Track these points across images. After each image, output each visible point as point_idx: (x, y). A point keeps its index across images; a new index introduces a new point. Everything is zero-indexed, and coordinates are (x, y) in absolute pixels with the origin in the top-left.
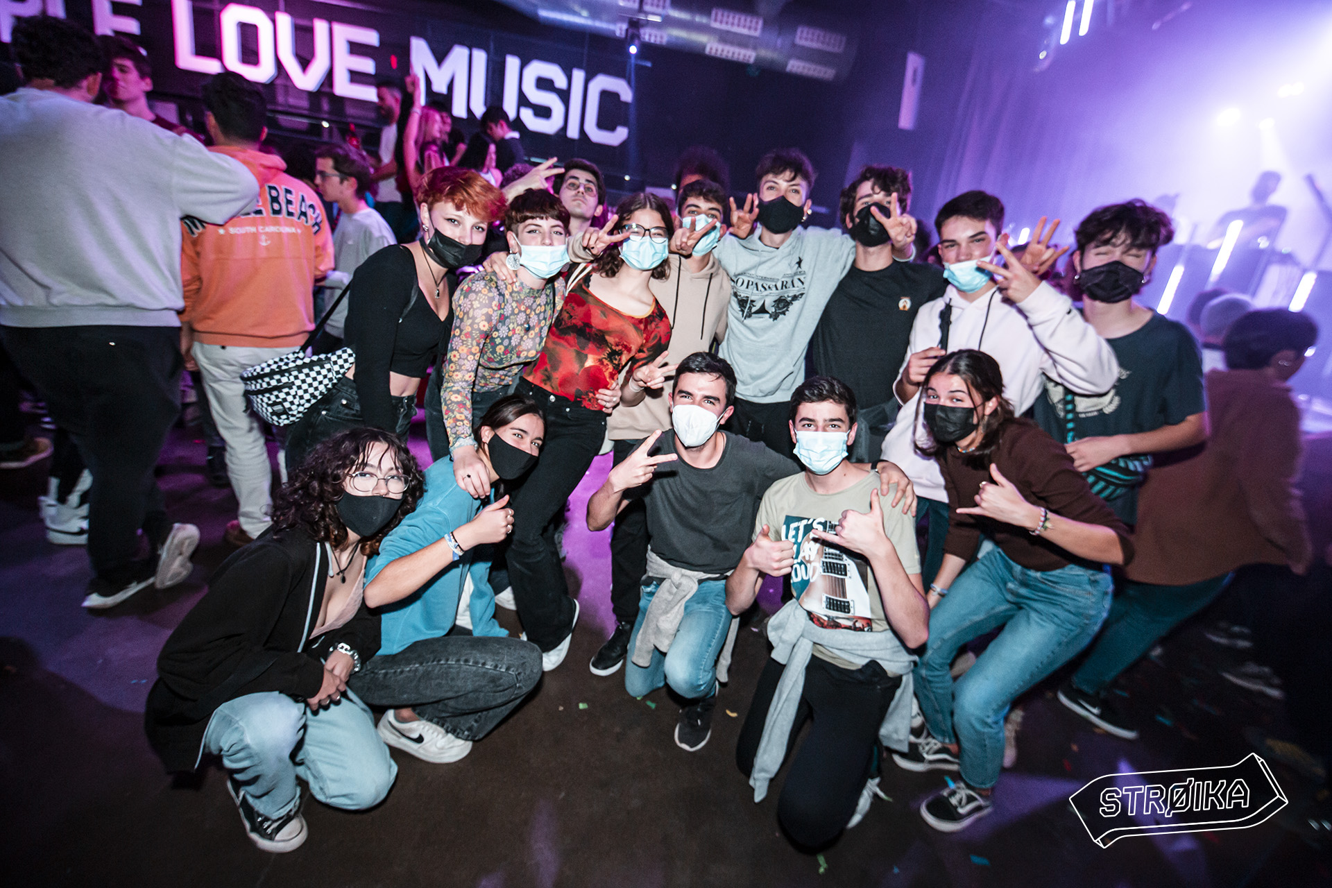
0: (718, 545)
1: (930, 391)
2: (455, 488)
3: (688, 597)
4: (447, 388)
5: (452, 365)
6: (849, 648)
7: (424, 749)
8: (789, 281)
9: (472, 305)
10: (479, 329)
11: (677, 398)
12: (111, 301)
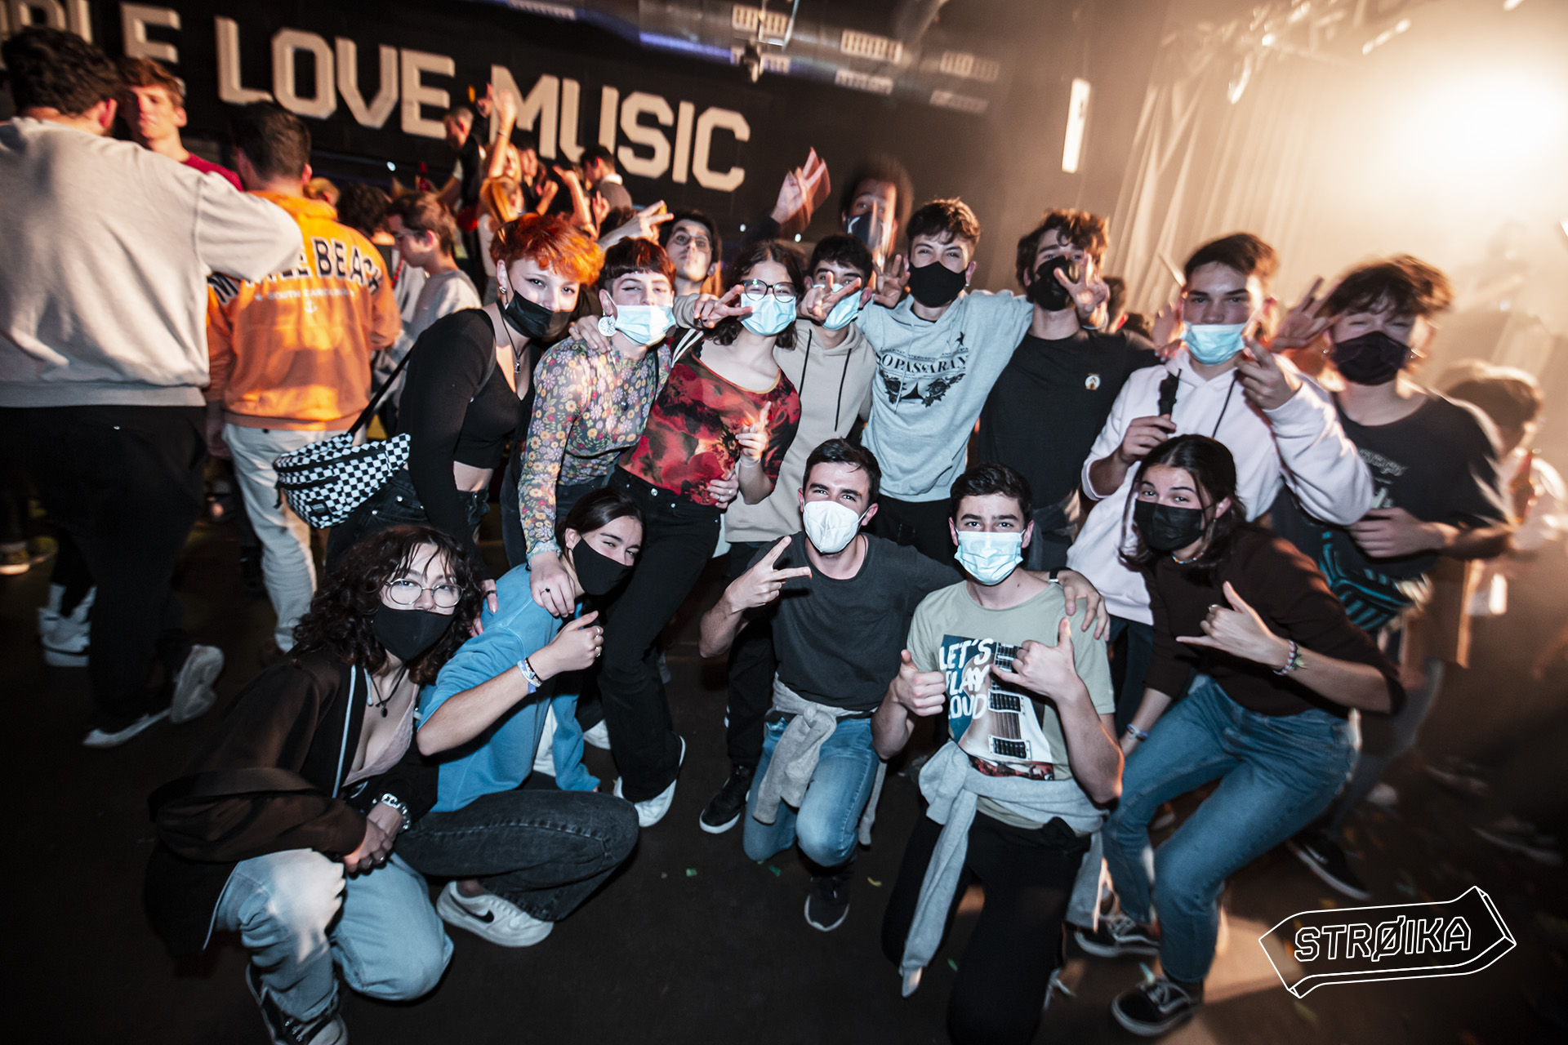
0: (862, 674)
1: (1145, 486)
2: (530, 605)
3: (824, 739)
4: (526, 481)
5: (532, 453)
6: (1025, 800)
7: (494, 930)
8: (948, 361)
9: (556, 381)
10: (565, 410)
11: (810, 493)
12: (115, 377)
